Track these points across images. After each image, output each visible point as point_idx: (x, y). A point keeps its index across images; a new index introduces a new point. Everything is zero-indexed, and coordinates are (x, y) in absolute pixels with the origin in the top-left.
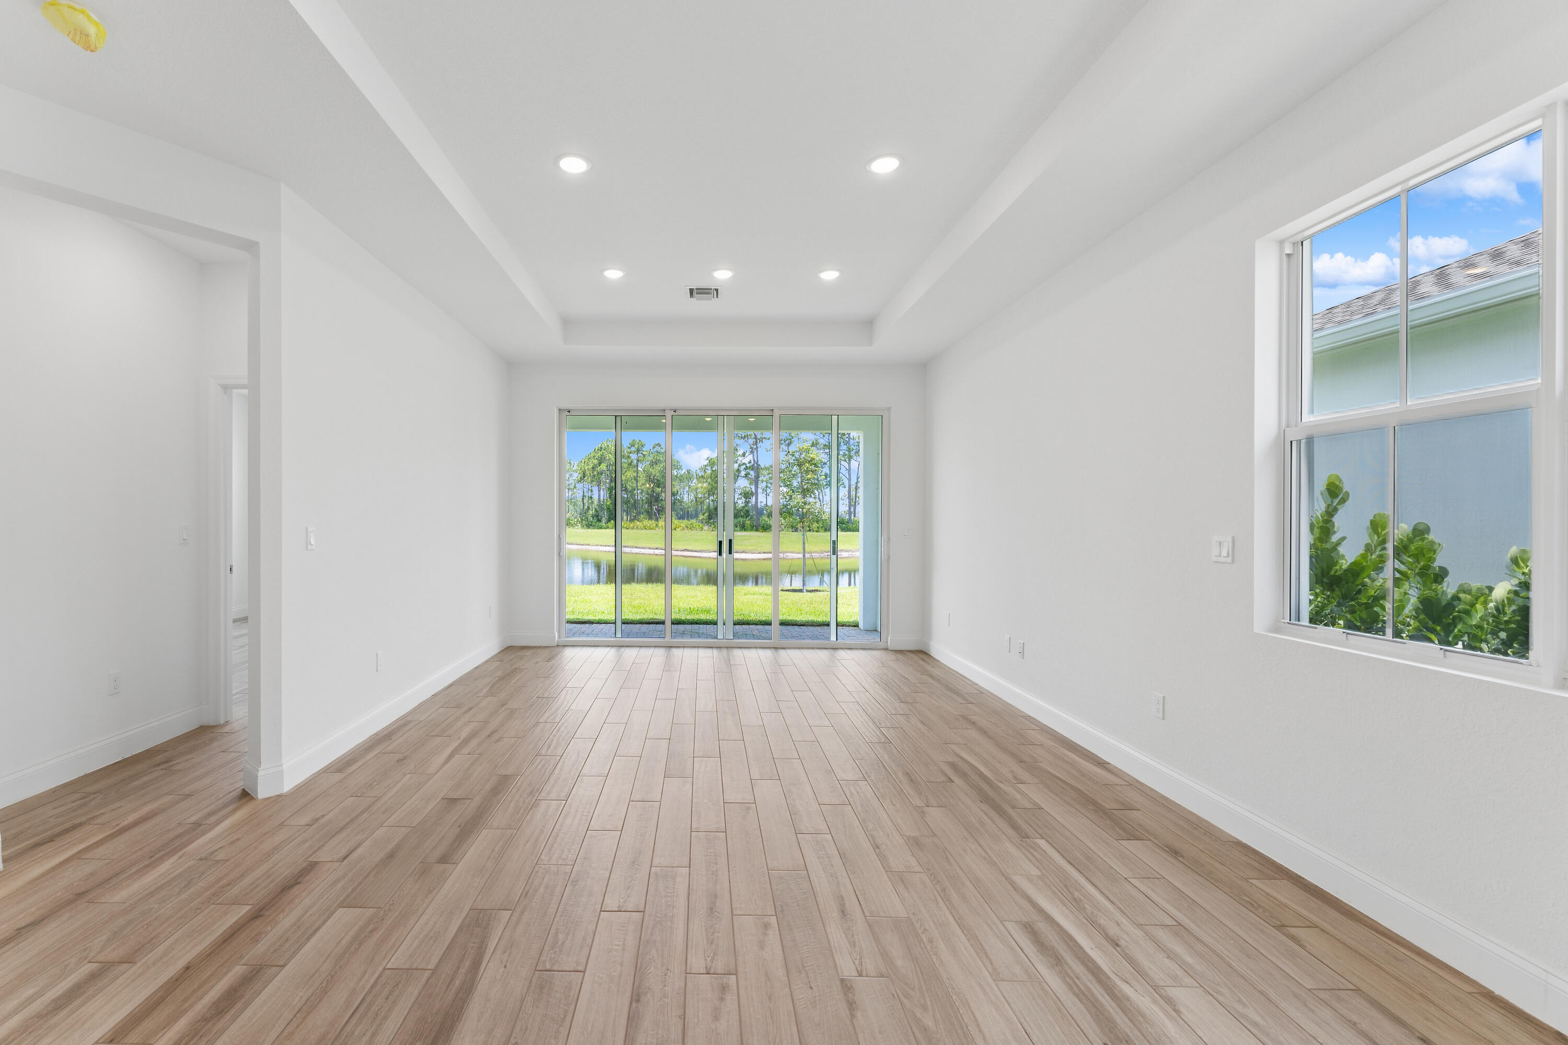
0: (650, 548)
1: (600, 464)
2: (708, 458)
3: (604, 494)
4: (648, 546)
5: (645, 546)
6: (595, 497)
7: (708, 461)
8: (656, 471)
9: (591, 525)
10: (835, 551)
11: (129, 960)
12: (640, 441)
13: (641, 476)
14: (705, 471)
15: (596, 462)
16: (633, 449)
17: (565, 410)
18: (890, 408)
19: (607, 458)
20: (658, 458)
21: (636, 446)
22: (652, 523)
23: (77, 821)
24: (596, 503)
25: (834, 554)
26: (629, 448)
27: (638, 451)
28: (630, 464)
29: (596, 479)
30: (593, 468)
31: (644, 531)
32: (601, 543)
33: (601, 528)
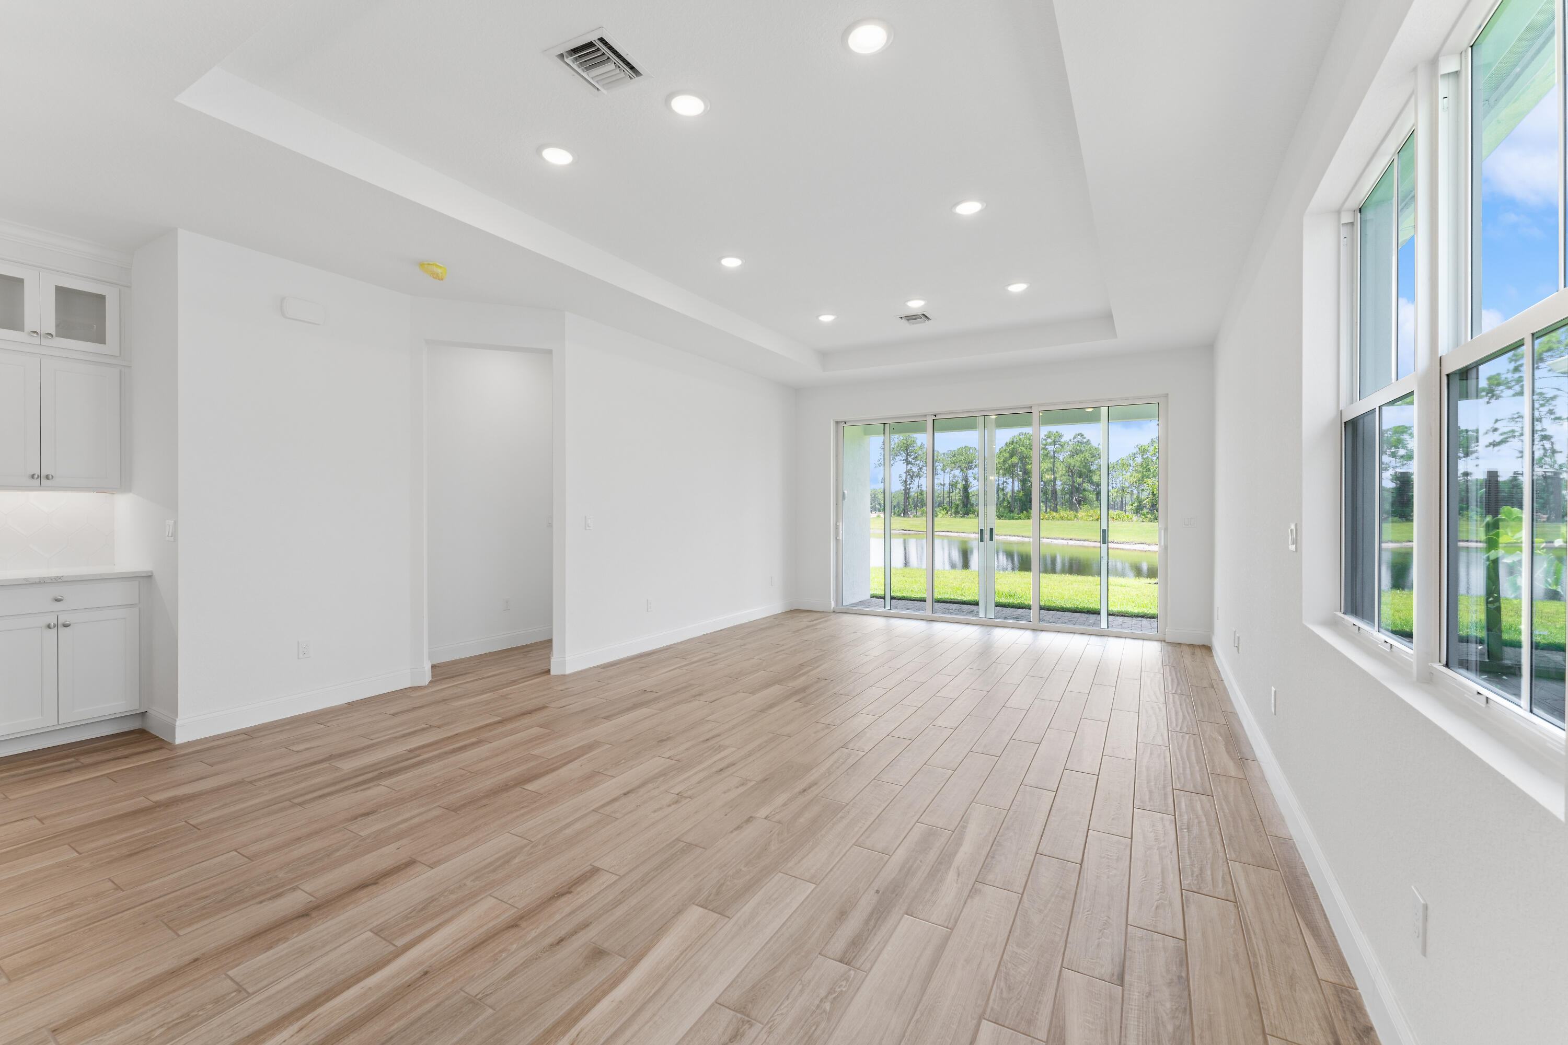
0: (1063, 539)
1: (1011, 457)
2: (1137, 446)
3: (1017, 486)
4: (1061, 536)
5: (1058, 536)
6: (1010, 488)
7: (1137, 449)
8: (1076, 461)
9: (1003, 516)
10: (1105, 540)
11: (439, 727)
12: (1057, 432)
13: (1059, 467)
14: (1133, 459)
15: (1007, 455)
16: (1049, 440)
17: (842, 422)
18: (1168, 394)
19: (1020, 451)
20: (1078, 448)
21: (1053, 438)
22: (1071, 514)
23: (468, 672)
24: (1010, 494)
25: (1104, 542)
26: (1044, 439)
27: (1055, 442)
28: (1046, 455)
29: (1009, 471)
30: (1004, 461)
31: (1060, 522)
32: (1010, 534)
33: (1013, 519)
